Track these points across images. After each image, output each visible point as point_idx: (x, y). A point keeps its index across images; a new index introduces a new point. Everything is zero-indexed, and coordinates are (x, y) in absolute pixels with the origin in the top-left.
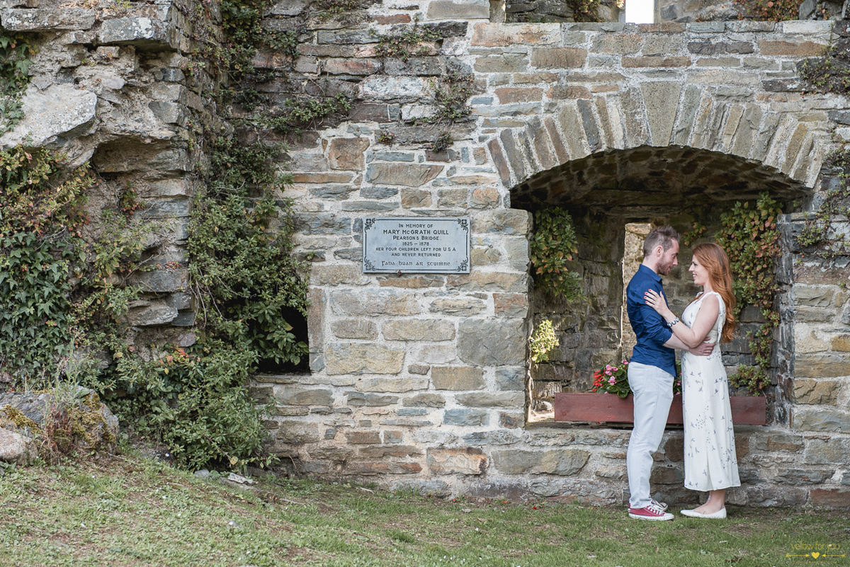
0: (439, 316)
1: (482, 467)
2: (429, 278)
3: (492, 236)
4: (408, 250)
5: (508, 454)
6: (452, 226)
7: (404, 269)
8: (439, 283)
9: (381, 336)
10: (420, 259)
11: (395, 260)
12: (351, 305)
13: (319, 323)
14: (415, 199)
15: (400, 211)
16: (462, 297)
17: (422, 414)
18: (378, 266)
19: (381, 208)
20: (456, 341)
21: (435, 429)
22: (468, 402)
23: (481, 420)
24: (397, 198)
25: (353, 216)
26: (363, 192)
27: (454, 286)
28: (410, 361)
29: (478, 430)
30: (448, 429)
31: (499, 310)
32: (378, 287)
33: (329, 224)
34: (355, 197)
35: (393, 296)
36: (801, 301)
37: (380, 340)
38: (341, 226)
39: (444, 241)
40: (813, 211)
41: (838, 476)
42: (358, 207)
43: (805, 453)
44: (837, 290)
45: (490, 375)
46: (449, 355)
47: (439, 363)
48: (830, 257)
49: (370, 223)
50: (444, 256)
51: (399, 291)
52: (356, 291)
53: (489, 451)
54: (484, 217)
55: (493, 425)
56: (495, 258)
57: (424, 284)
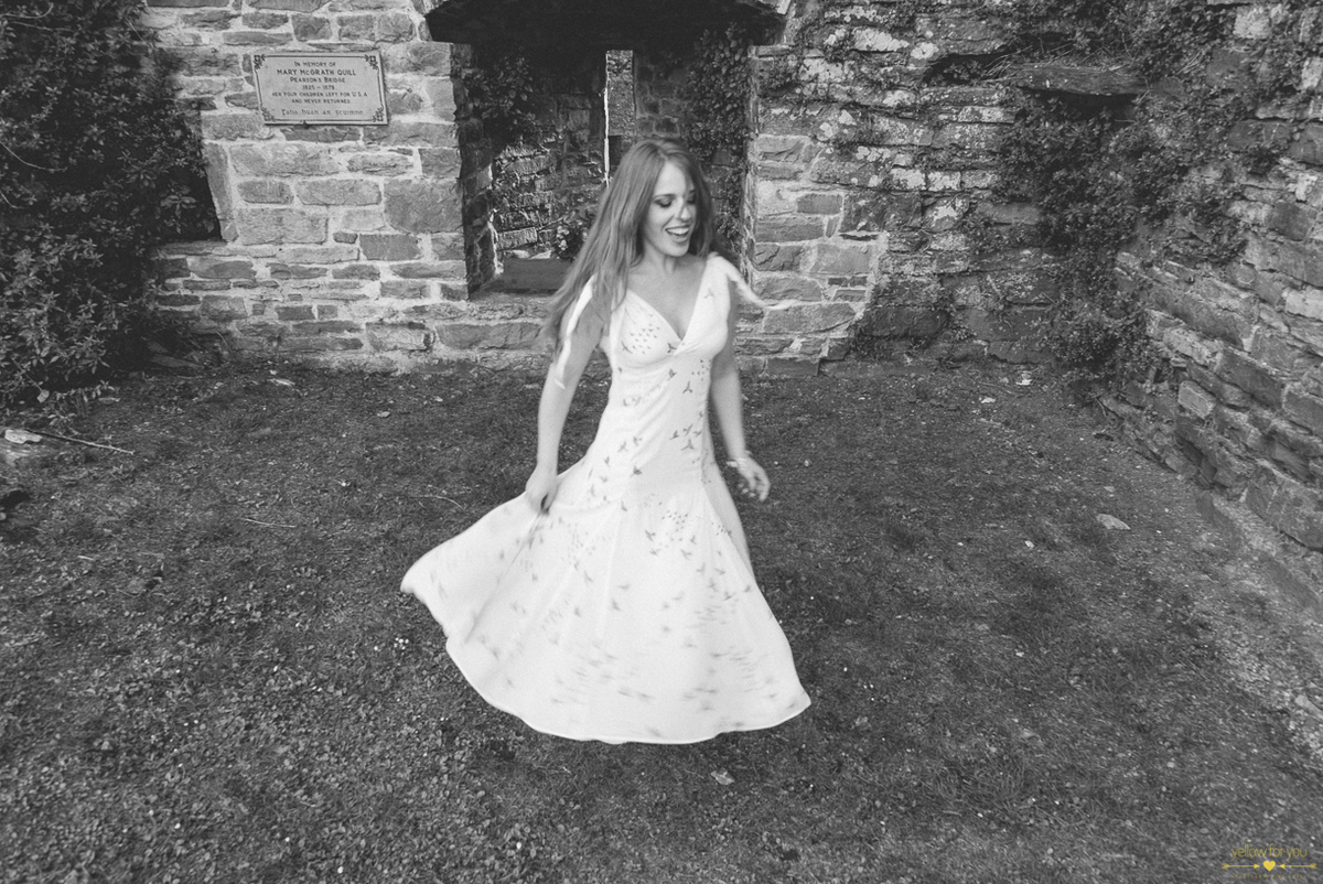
0: (359, 175)
1: (427, 341)
2: (340, 131)
3: (410, 77)
4: (310, 96)
5: (453, 328)
6: (358, 64)
7: (310, 119)
8: (355, 137)
9: (296, 199)
10: (326, 107)
11: (297, 107)
12: (255, 161)
13: (221, 185)
14: (308, 29)
15: (295, 45)
16: (384, 153)
17: (356, 286)
18: (279, 116)
19: (271, 41)
20: (382, 206)
21: (372, 303)
22: (405, 273)
23: (421, 292)
24: (288, 28)
25: (240, 51)
26: (246, 19)
27: (372, 139)
28: (334, 227)
29: (418, 303)
30: (386, 302)
31: (427, 167)
32: (284, 141)
33: (211, 62)
34: (238, 26)
35: (303, 153)
36: (766, 155)
37: (297, 204)
38: (227, 64)
39: (351, 84)
40: (783, 45)
41: (797, 345)
42: (243, 40)
43: (763, 322)
44: (806, 141)
45: (425, 242)
46: (377, 222)
47: (367, 230)
48: (801, 102)
49: (259, 60)
50: (355, 103)
51: (310, 146)
52: (258, 146)
53: (433, 325)
54: (397, 52)
55: (434, 298)
56: (416, 105)
57: (337, 138)
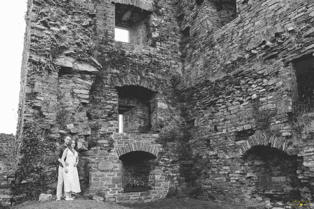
0: (109, 176)
1: (115, 200)
2: (107, 171)
3: (116, 164)
4: (105, 166)
5: (119, 197)
6: (111, 163)
7: (104, 169)
8: (109, 171)
9: (100, 180)
10: (106, 168)
11: (103, 168)
12: (96, 175)
13: (91, 178)
14: (106, 159)
15: (103, 160)
16: (112, 173)
17: (107, 192)
18: (100, 169)
19: (101, 160)
20: (111, 180)
21: (108, 195)
22: (113, 190)
23: (115, 192)
24: (103, 158)
25: (96, 161)
26: (98, 158)
27: (111, 172)
28: (104, 184)
29: (115, 194)
30: (110, 194)
31: (118, 175)
32: (100, 172)
33: (93, 163)
34: (97, 158)
35: (102, 174)
36: (156, 172)
37: (100, 181)
38: (94, 163)
39: (110, 165)
40: (157, 160)
41: (161, 197)
42: (97, 160)
43: (157, 194)
44: (160, 170)
45: (116, 185)
46: (111, 183)
47: (109, 184)
48: (160, 166)
49: (99, 162)
50: (110, 167)
51: (103, 173)
52: (97, 173)
53: (116, 197)
54: (115, 161)
55: (117, 193)
56: (117, 167)
57: (107, 172)
